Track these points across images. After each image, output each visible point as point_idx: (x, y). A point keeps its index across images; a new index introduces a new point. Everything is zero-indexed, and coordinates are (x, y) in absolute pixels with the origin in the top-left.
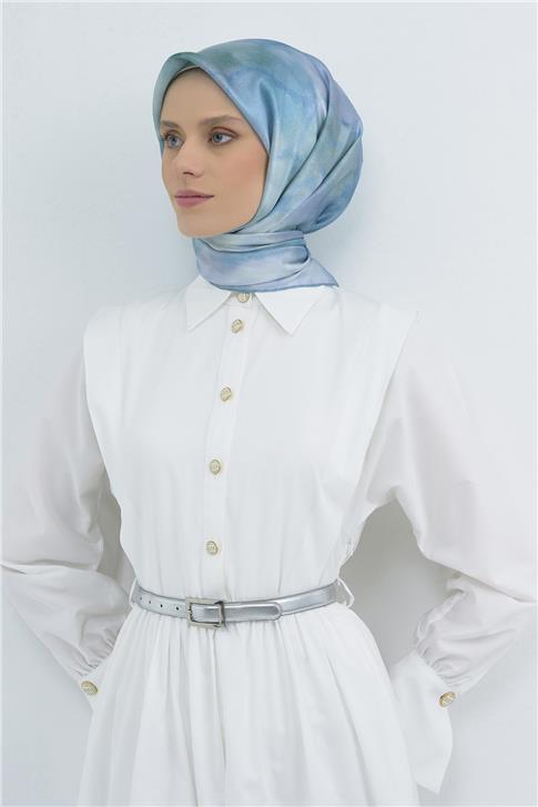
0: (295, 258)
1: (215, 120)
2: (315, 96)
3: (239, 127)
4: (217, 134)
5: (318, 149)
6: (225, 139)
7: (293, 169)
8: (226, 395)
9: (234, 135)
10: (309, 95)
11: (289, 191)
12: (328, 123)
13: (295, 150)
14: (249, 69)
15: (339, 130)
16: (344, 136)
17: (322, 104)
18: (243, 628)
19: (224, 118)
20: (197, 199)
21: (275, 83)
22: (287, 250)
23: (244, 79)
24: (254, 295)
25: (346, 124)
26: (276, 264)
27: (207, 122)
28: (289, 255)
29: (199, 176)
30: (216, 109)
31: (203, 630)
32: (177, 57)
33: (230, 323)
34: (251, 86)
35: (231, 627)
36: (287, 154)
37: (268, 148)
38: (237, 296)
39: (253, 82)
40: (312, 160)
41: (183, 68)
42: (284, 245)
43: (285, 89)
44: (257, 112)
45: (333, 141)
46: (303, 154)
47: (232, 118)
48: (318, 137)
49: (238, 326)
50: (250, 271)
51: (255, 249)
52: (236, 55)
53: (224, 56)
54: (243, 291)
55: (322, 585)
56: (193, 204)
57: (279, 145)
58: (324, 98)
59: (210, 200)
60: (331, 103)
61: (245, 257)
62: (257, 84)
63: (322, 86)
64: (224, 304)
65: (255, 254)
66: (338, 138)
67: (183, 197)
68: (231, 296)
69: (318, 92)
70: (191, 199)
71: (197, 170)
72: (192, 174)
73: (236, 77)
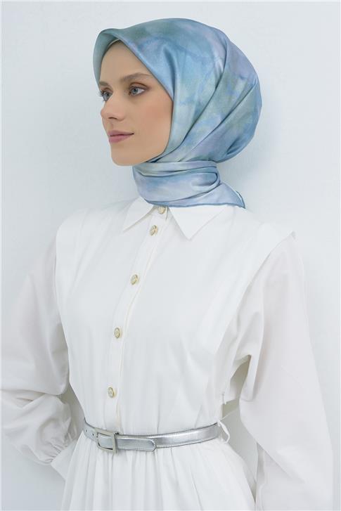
0: (203, 181)
1: (130, 77)
2: (213, 57)
3: (148, 81)
4: (134, 88)
5: (216, 96)
6: (140, 91)
7: (196, 112)
9: (146, 88)
10: (207, 56)
11: (194, 129)
12: (223, 77)
13: (196, 98)
14: (157, 38)
15: (235, 83)
16: (240, 86)
17: (219, 63)
19: (137, 75)
20: (122, 137)
21: (178, 48)
22: (197, 176)
23: (151, 46)
24: (168, 209)
25: (242, 78)
26: (191, 185)
27: (124, 80)
28: (197, 180)
29: (121, 120)
30: (131, 69)
32: (104, 33)
34: (157, 50)
35: (123, 454)
36: (190, 101)
37: (172, 96)
38: (158, 209)
39: (159, 47)
40: (211, 105)
41: (110, 41)
42: (194, 172)
43: (186, 52)
44: (162, 69)
45: (231, 93)
46: (204, 101)
47: (143, 74)
48: (216, 88)
49: (154, 230)
50: (169, 191)
51: (172, 174)
52: (148, 29)
53: (139, 32)
54: (161, 206)
56: (118, 140)
57: (181, 94)
58: (221, 58)
59: (131, 137)
60: (227, 62)
61: (164, 180)
62: (162, 48)
63: (222, 49)
64: (149, 214)
65: (171, 178)
66: (234, 88)
67: (111, 136)
68: (154, 208)
69: (216, 54)
70: (117, 137)
71: (119, 115)
72: (115, 118)
73: (146, 45)
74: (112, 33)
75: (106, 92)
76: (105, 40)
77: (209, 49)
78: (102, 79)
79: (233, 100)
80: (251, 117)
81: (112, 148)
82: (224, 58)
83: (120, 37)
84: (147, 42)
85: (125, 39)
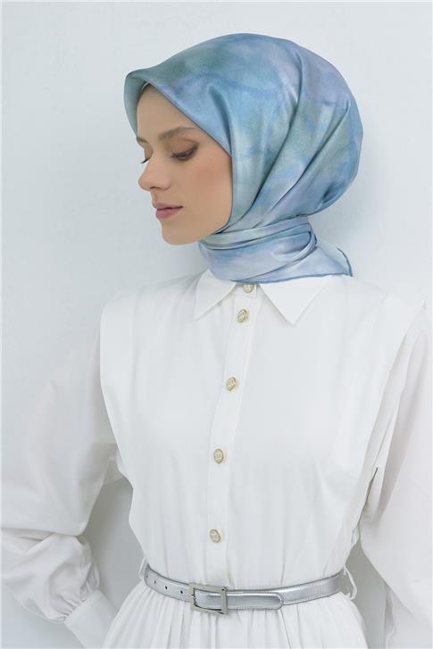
1: (170, 133)
2: (281, 86)
3: (196, 136)
7: (266, 163)
8: (232, 384)
10: (273, 86)
11: (267, 186)
12: (300, 109)
14: (200, 76)
15: (317, 112)
17: (291, 91)
18: (245, 616)
19: (178, 130)
20: (170, 211)
21: (229, 84)
22: (281, 241)
23: (194, 87)
24: (258, 286)
25: (327, 103)
26: (275, 254)
27: (162, 136)
28: (282, 247)
29: (166, 189)
30: (170, 122)
31: (206, 616)
33: (236, 312)
34: (201, 94)
35: (234, 615)
36: (255, 151)
37: (228, 152)
38: (242, 286)
39: (203, 87)
41: (140, 87)
42: (277, 237)
43: (241, 88)
44: (207, 116)
45: (313, 127)
46: (275, 148)
47: (186, 129)
49: (243, 316)
50: (247, 265)
51: (245, 245)
52: (188, 63)
53: (176, 68)
54: (247, 283)
55: (326, 576)
56: (166, 216)
57: (242, 143)
58: (294, 85)
59: (180, 211)
60: (303, 88)
61: (238, 252)
62: (207, 89)
63: (292, 70)
64: (231, 294)
65: (247, 248)
66: (317, 120)
67: (159, 210)
68: (237, 286)
69: (285, 80)
70: (165, 211)
71: (163, 182)
72: (159, 188)
73: (187, 86)
74: (141, 75)
77: (274, 76)
79: (318, 136)
80: (347, 153)
81: (162, 225)
82: (296, 81)
83: (151, 80)
84: (188, 82)
85: (157, 84)
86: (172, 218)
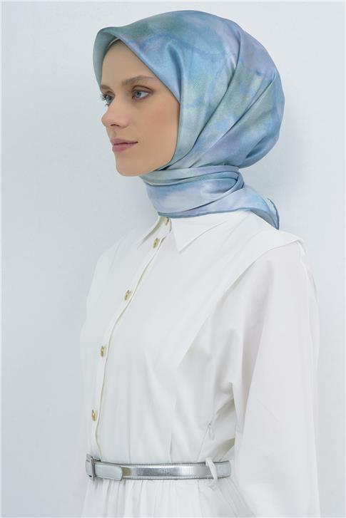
0: (215, 188)
1: (132, 80)
2: (224, 53)
3: (152, 84)
4: (137, 91)
5: (227, 95)
6: (143, 95)
7: (207, 114)
9: (150, 91)
10: (218, 52)
11: (203, 134)
12: (236, 74)
13: (206, 99)
14: (160, 36)
15: (250, 81)
16: (257, 82)
17: (231, 58)
19: (139, 78)
20: (125, 146)
21: (184, 45)
23: (154, 45)
25: (258, 74)
26: (205, 191)
27: (125, 83)
28: (208, 187)
29: (124, 127)
30: (133, 72)
32: (104, 33)
34: (161, 50)
36: (199, 103)
37: (179, 100)
39: (163, 45)
40: (222, 107)
41: (109, 41)
43: (193, 49)
44: (167, 70)
45: (246, 91)
46: (214, 102)
47: (146, 77)
48: (229, 85)
49: (154, 243)
51: (179, 182)
52: (151, 26)
53: (141, 29)
56: (122, 149)
57: (189, 95)
58: (234, 54)
59: (135, 146)
60: (240, 58)
62: (166, 47)
63: (234, 43)
66: (249, 85)
67: (115, 144)
68: (161, 220)
69: (227, 49)
70: (120, 145)
71: (122, 122)
72: (118, 126)
73: (148, 43)
74: (113, 32)
75: (108, 96)
76: (105, 40)
77: (219, 44)
78: (104, 82)
79: (248, 99)
80: (270, 116)
81: (117, 158)
82: (236, 52)
83: (120, 36)
84: (150, 40)
85: (125, 39)
86: (127, 151)
